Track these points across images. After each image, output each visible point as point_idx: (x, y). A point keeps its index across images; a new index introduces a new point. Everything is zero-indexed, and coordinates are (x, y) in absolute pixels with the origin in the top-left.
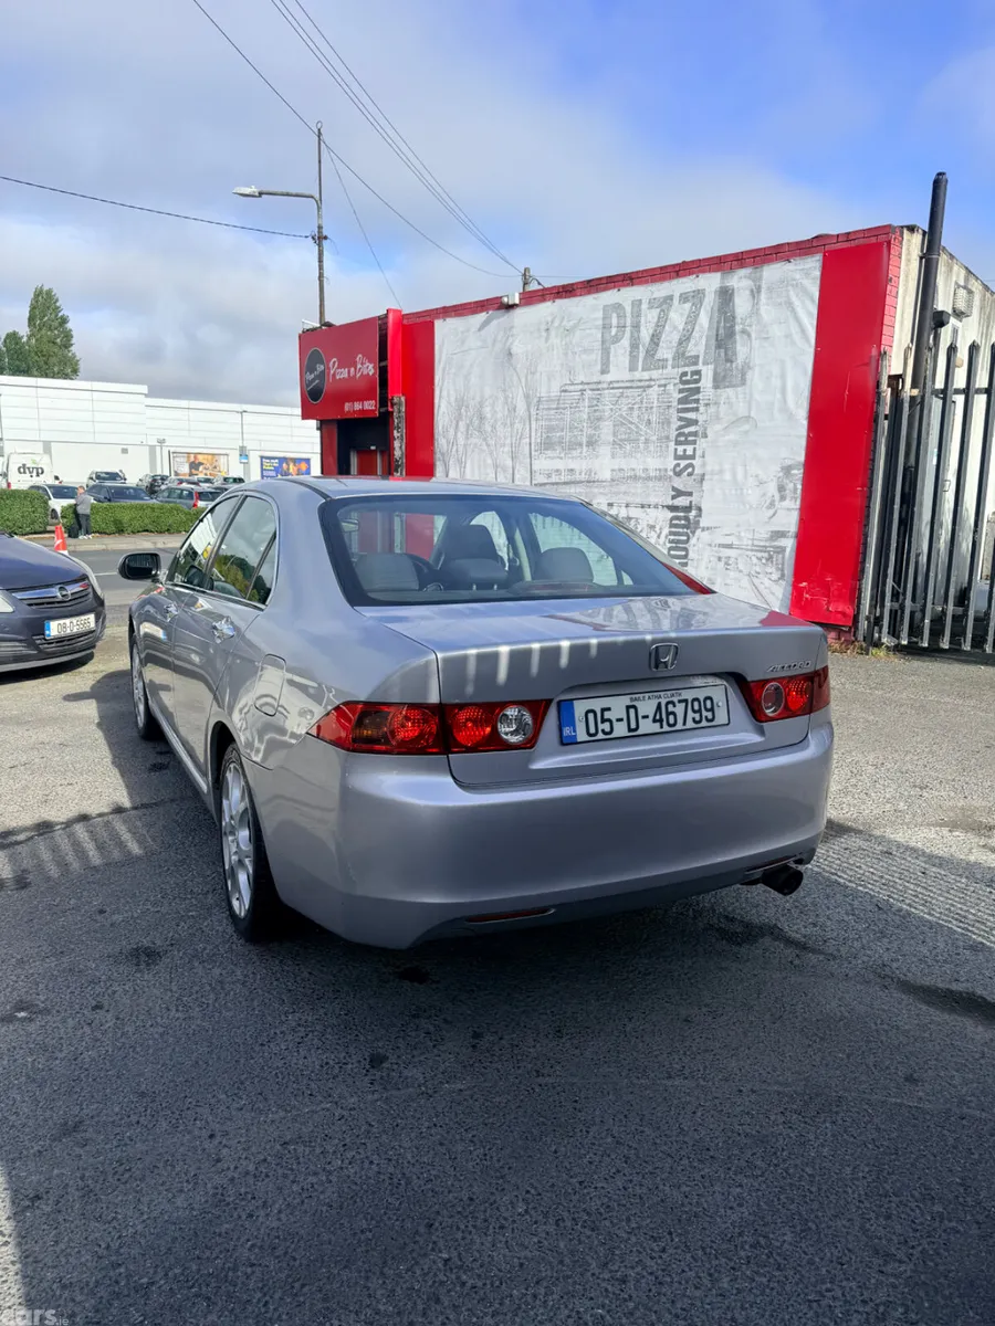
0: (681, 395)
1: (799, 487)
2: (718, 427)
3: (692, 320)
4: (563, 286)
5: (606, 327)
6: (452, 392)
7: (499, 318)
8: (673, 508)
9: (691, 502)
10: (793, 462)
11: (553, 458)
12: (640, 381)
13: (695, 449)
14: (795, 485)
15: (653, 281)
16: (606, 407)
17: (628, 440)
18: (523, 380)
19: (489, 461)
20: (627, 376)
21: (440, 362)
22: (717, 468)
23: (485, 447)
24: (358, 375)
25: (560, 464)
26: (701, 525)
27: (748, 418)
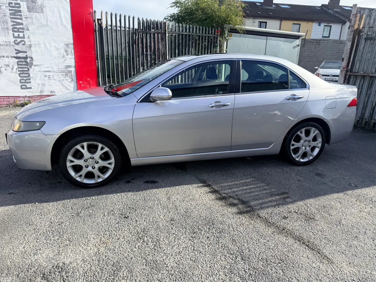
1: (73, 51)
2: (34, 27)
8: (17, 58)
9: (27, 55)
10: (69, 43)
13: (24, 35)
26: (34, 64)
27: (47, 25)
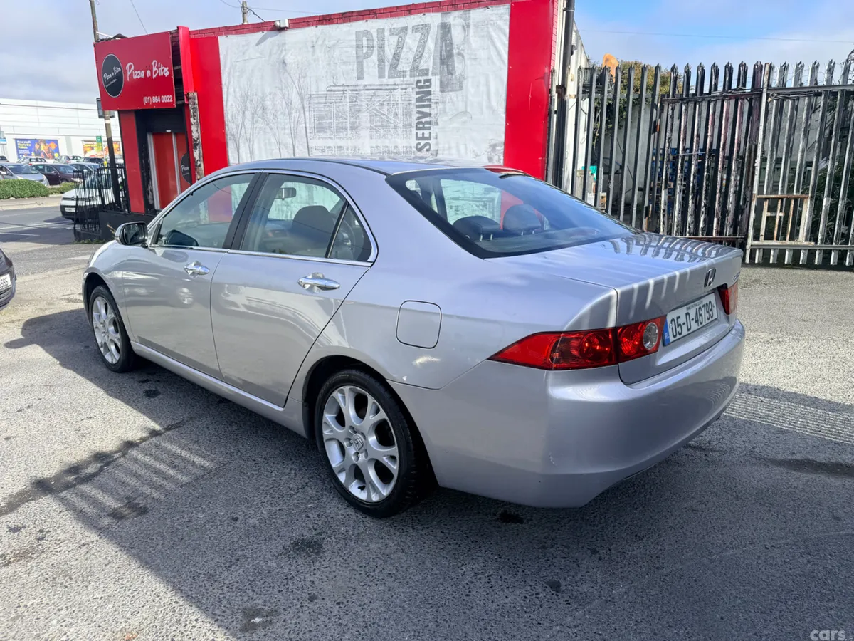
0: (418, 96)
1: (502, 158)
2: (445, 118)
3: (422, 44)
4: (323, 16)
5: (359, 47)
6: (237, 90)
7: (272, 37)
10: (497, 142)
11: (325, 138)
12: (387, 85)
13: (430, 133)
14: (499, 157)
15: (392, 16)
16: (363, 103)
17: (382, 126)
18: (296, 82)
19: (273, 140)
20: (378, 81)
21: (225, 67)
22: (446, 146)
23: (268, 130)
24: (154, 76)
25: (331, 143)
27: (465, 113)
